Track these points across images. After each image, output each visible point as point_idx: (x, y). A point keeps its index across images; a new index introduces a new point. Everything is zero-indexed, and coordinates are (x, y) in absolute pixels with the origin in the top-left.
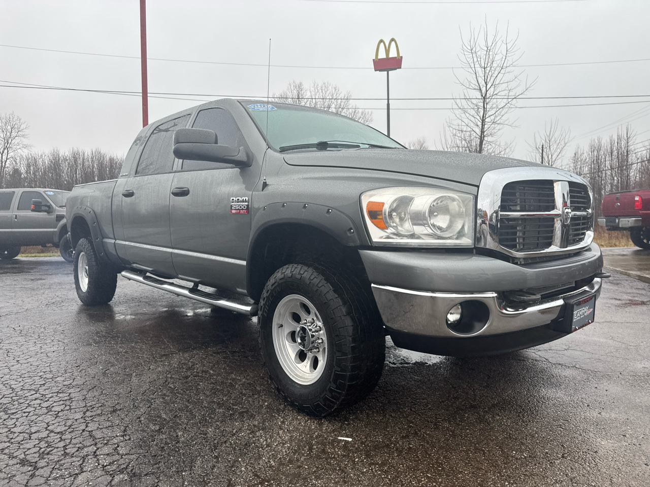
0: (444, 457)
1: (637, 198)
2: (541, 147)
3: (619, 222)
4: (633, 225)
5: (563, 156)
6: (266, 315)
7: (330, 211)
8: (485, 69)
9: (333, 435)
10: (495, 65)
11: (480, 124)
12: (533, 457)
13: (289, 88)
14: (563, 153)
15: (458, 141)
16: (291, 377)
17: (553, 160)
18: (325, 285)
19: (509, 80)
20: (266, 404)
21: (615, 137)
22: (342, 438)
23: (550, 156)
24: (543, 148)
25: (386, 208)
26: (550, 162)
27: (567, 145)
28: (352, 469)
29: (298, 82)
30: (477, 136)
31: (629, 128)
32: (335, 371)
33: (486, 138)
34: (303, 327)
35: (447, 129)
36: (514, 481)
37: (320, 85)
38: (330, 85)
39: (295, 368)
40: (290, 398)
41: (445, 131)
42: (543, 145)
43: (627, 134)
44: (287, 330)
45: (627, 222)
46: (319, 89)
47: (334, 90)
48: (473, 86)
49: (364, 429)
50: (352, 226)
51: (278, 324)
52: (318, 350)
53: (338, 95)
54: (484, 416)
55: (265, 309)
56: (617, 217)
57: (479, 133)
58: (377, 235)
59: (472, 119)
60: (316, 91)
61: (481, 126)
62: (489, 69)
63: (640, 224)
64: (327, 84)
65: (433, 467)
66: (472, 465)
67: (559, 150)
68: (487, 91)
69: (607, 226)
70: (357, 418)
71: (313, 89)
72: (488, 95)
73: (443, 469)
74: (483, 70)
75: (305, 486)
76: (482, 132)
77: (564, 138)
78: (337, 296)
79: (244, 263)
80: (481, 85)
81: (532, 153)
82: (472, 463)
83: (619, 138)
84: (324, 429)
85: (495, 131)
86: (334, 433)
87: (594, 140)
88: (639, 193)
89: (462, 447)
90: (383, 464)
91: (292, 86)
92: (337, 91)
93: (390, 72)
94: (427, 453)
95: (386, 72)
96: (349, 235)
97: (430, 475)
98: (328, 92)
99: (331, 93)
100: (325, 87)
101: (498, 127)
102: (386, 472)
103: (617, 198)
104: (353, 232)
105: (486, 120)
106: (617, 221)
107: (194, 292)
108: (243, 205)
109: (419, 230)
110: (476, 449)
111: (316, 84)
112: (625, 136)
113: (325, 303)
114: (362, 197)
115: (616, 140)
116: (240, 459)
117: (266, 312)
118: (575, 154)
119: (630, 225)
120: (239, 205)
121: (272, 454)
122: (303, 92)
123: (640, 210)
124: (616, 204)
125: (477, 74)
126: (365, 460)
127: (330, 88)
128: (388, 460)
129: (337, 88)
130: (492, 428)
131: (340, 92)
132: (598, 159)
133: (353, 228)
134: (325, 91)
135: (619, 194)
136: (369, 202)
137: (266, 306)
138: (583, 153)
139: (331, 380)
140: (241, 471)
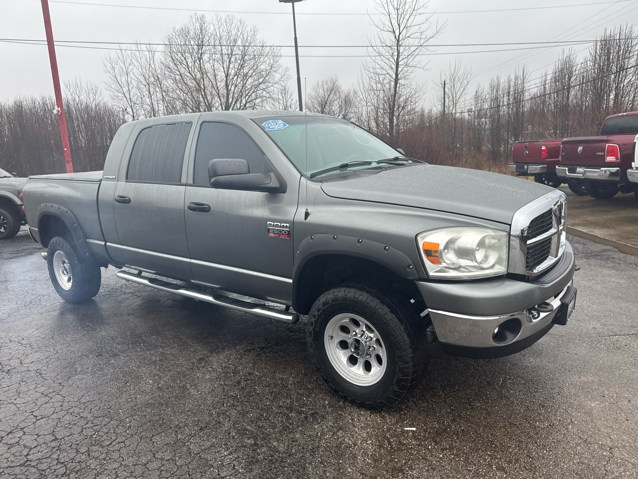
0: (491, 434)
1: (543, 148)
2: (443, 83)
3: (527, 168)
4: (539, 172)
5: (466, 94)
6: (318, 330)
7: (387, 248)
8: (397, 10)
9: (398, 426)
10: (407, 7)
11: (394, 67)
12: (552, 425)
13: (191, 20)
14: (466, 92)
15: (373, 83)
16: (348, 380)
17: (457, 98)
18: (382, 307)
19: (420, 23)
20: (327, 402)
21: (513, 77)
22: (408, 429)
23: (454, 95)
24: (445, 84)
25: (441, 247)
26: (455, 100)
27: (469, 83)
28: (431, 456)
29: (199, 14)
30: (392, 80)
31: (525, 69)
32: (398, 376)
33: (400, 81)
34: (356, 339)
35: (364, 71)
36: (549, 449)
37: (223, 18)
38: (234, 17)
39: (349, 371)
40: (350, 397)
41: (362, 75)
42: (445, 81)
43: (523, 75)
44: (336, 340)
45: (536, 168)
46: (222, 22)
47: (239, 24)
48: (387, 28)
49: (419, 417)
50: (411, 263)
51: (329, 336)
52: (370, 356)
53: (244, 29)
54: (501, 392)
55: (317, 325)
56: (526, 163)
57: (394, 76)
58: (432, 270)
59: (387, 61)
60: (220, 24)
61: (395, 69)
62: (401, 10)
63: (545, 171)
64: (231, 16)
65: (488, 445)
66: (514, 439)
67: (462, 89)
68: (400, 33)
69: (516, 172)
70: (407, 407)
71: (216, 22)
72: (401, 36)
73: (496, 445)
74: (396, 11)
75: (406, 477)
76: (397, 75)
77: (467, 77)
78: (394, 316)
79: (290, 281)
80: (394, 27)
81: (438, 92)
82: (513, 437)
83: (516, 78)
84: (388, 421)
85: (408, 74)
86: (398, 425)
87: (494, 79)
88: (544, 143)
89: (500, 424)
90: (451, 448)
91: (194, 18)
92: (242, 24)
93: (295, 3)
94: (477, 433)
95: (291, 4)
96: (408, 270)
97: (489, 453)
98: (233, 25)
99: (237, 26)
100: (230, 19)
101: (410, 70)
102: (456, 455)
103: (526, 146)
104: (412, 268)
105: (400, 63)
106: (526, 167)
107: (219, 299)
108: (283, 230)
109: (464, 262)
110: (510, 424)
111: (219, 17)
112: (522, 77)
113: (384, 323)
114: (419, 238)
115: (513, 80)
116: (341, 461)
117: (317, 327)
118: (476, 93)
119: (537, 171)
120: (278, 230)
121: (363, 452)
122: (206, 25)
123: (546, 158)
124: (525, 152)
125: (391, 15)
126: (436, 447)
127: (235, 20)
128: (452, 444)
129: (242, 21)
130: (512, 403)
131: (245, 25)
132: (497, 99)
133: (412, 264)
134: (230, 25)
135: (527, 143)
136: (424, 242)
137: (318, 323)
138: (483, 91)
139: (394, 383)
140: (349, 472)
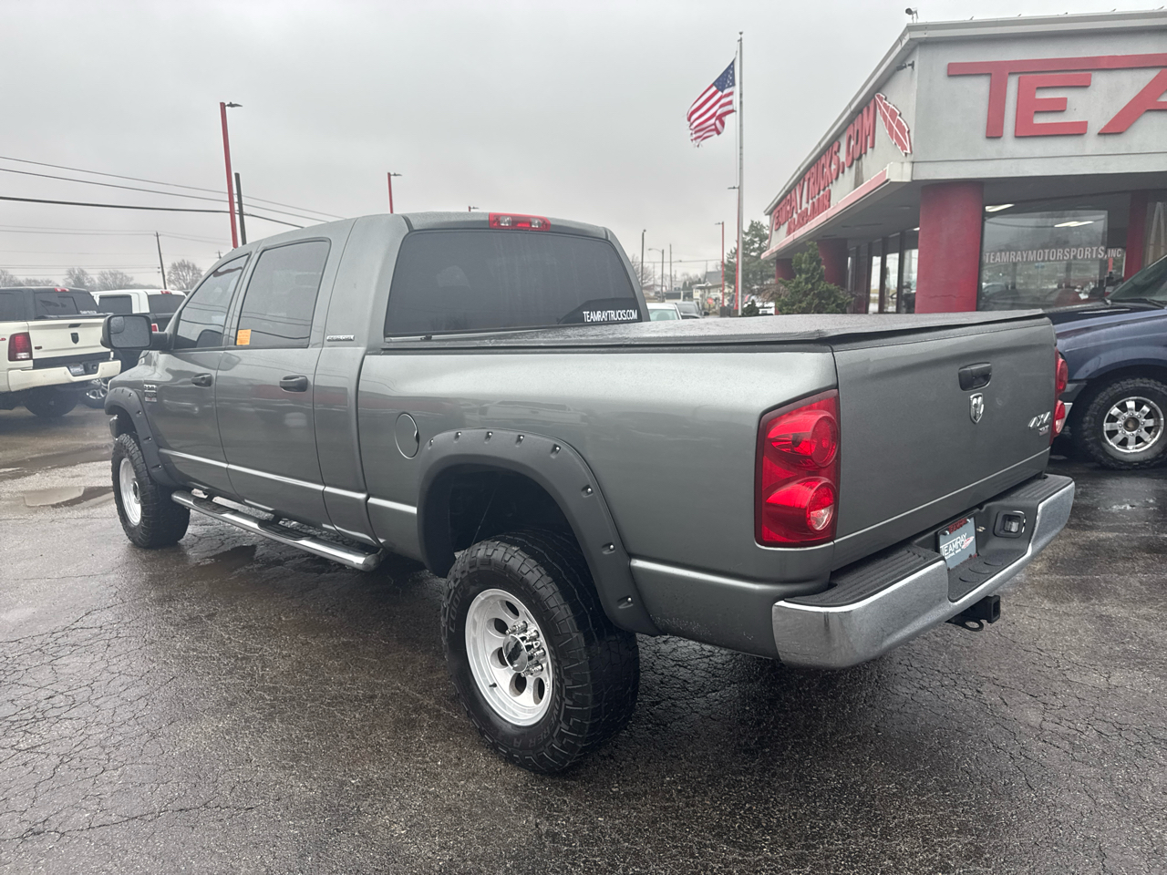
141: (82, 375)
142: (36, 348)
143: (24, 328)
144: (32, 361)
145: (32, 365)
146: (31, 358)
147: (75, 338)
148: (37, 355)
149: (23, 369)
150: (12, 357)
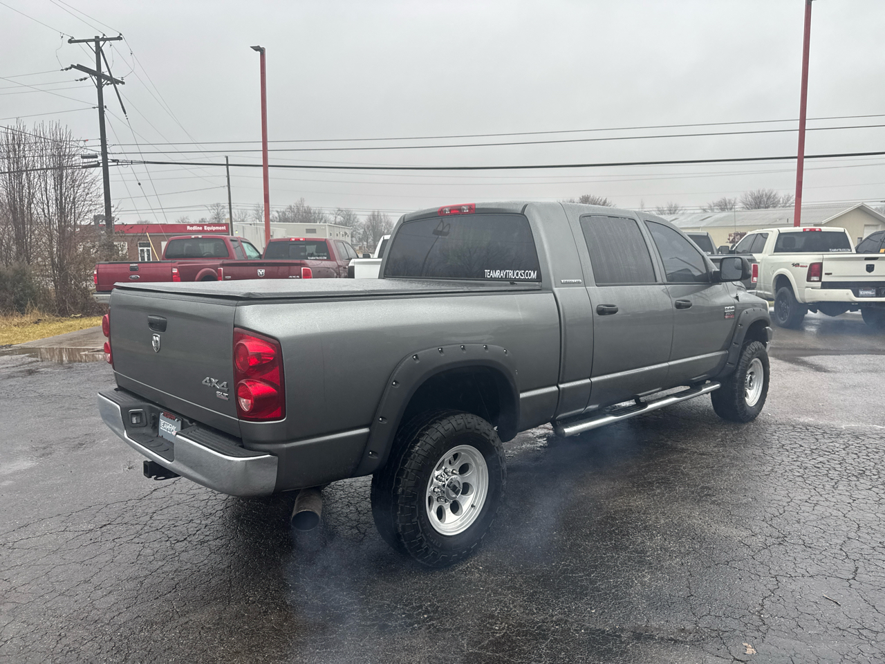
120: (730, 312)
141: (872, 297)
142: (826, 274)
143: (819, 259)
144: (820, 283)
145: (820, 286)
146: (820, 280)
147: (870, 268)
148: (825, 279)
149: (813, 288)
150: (809, 280)
